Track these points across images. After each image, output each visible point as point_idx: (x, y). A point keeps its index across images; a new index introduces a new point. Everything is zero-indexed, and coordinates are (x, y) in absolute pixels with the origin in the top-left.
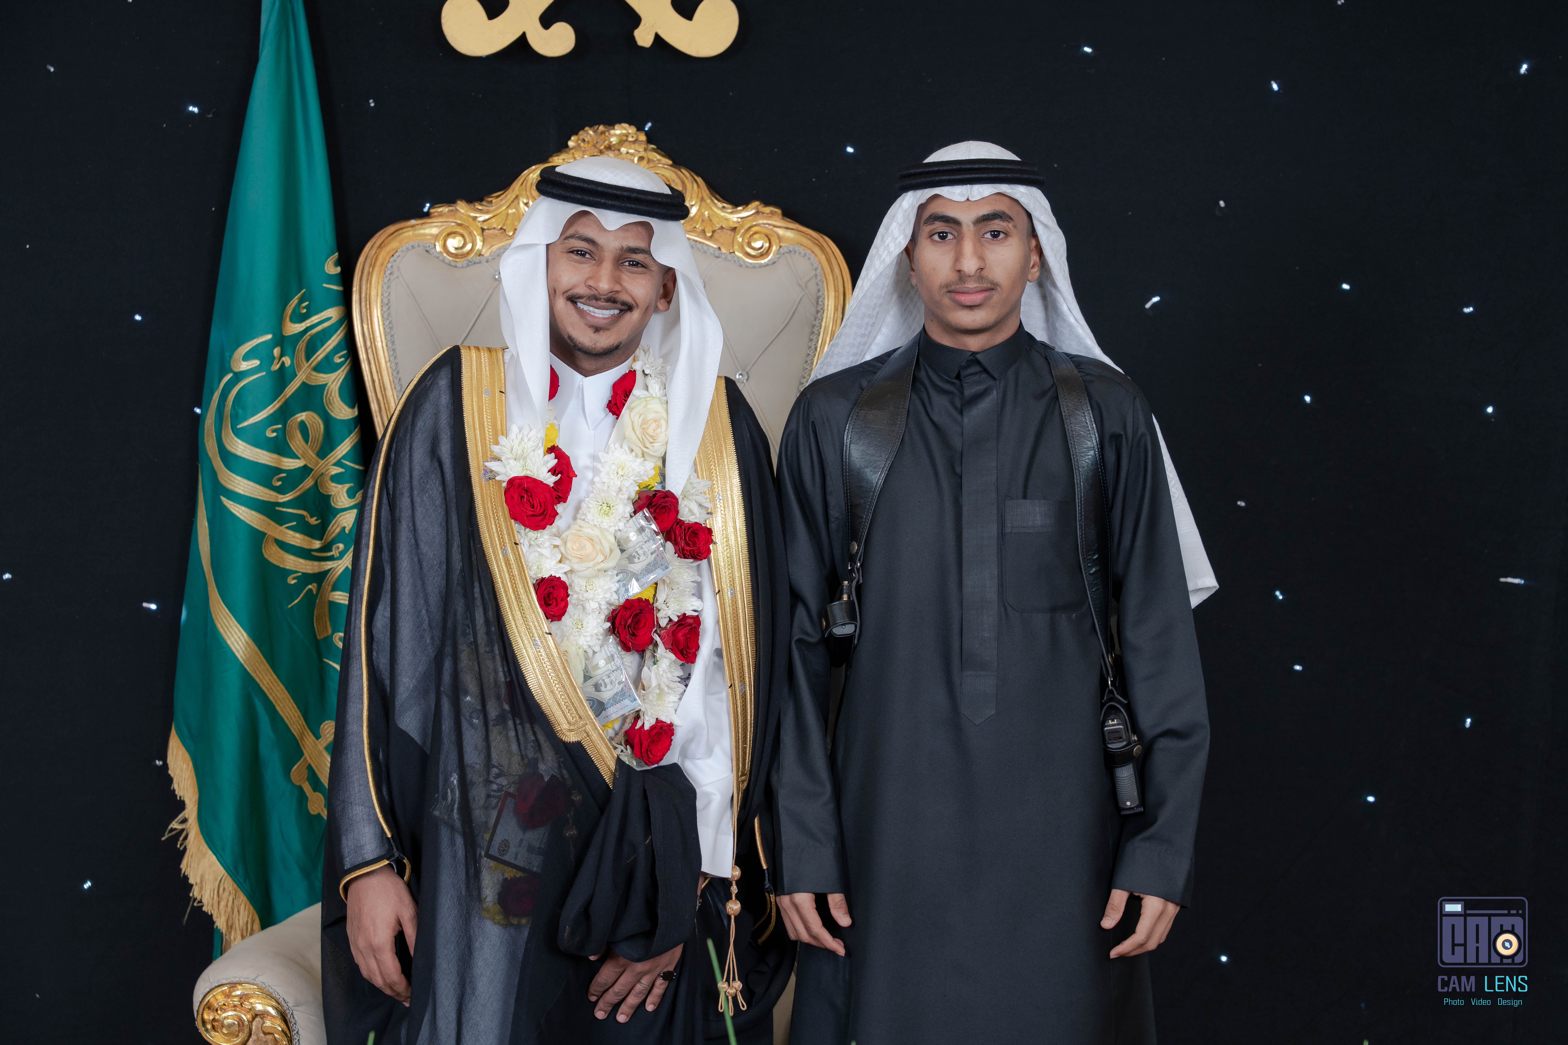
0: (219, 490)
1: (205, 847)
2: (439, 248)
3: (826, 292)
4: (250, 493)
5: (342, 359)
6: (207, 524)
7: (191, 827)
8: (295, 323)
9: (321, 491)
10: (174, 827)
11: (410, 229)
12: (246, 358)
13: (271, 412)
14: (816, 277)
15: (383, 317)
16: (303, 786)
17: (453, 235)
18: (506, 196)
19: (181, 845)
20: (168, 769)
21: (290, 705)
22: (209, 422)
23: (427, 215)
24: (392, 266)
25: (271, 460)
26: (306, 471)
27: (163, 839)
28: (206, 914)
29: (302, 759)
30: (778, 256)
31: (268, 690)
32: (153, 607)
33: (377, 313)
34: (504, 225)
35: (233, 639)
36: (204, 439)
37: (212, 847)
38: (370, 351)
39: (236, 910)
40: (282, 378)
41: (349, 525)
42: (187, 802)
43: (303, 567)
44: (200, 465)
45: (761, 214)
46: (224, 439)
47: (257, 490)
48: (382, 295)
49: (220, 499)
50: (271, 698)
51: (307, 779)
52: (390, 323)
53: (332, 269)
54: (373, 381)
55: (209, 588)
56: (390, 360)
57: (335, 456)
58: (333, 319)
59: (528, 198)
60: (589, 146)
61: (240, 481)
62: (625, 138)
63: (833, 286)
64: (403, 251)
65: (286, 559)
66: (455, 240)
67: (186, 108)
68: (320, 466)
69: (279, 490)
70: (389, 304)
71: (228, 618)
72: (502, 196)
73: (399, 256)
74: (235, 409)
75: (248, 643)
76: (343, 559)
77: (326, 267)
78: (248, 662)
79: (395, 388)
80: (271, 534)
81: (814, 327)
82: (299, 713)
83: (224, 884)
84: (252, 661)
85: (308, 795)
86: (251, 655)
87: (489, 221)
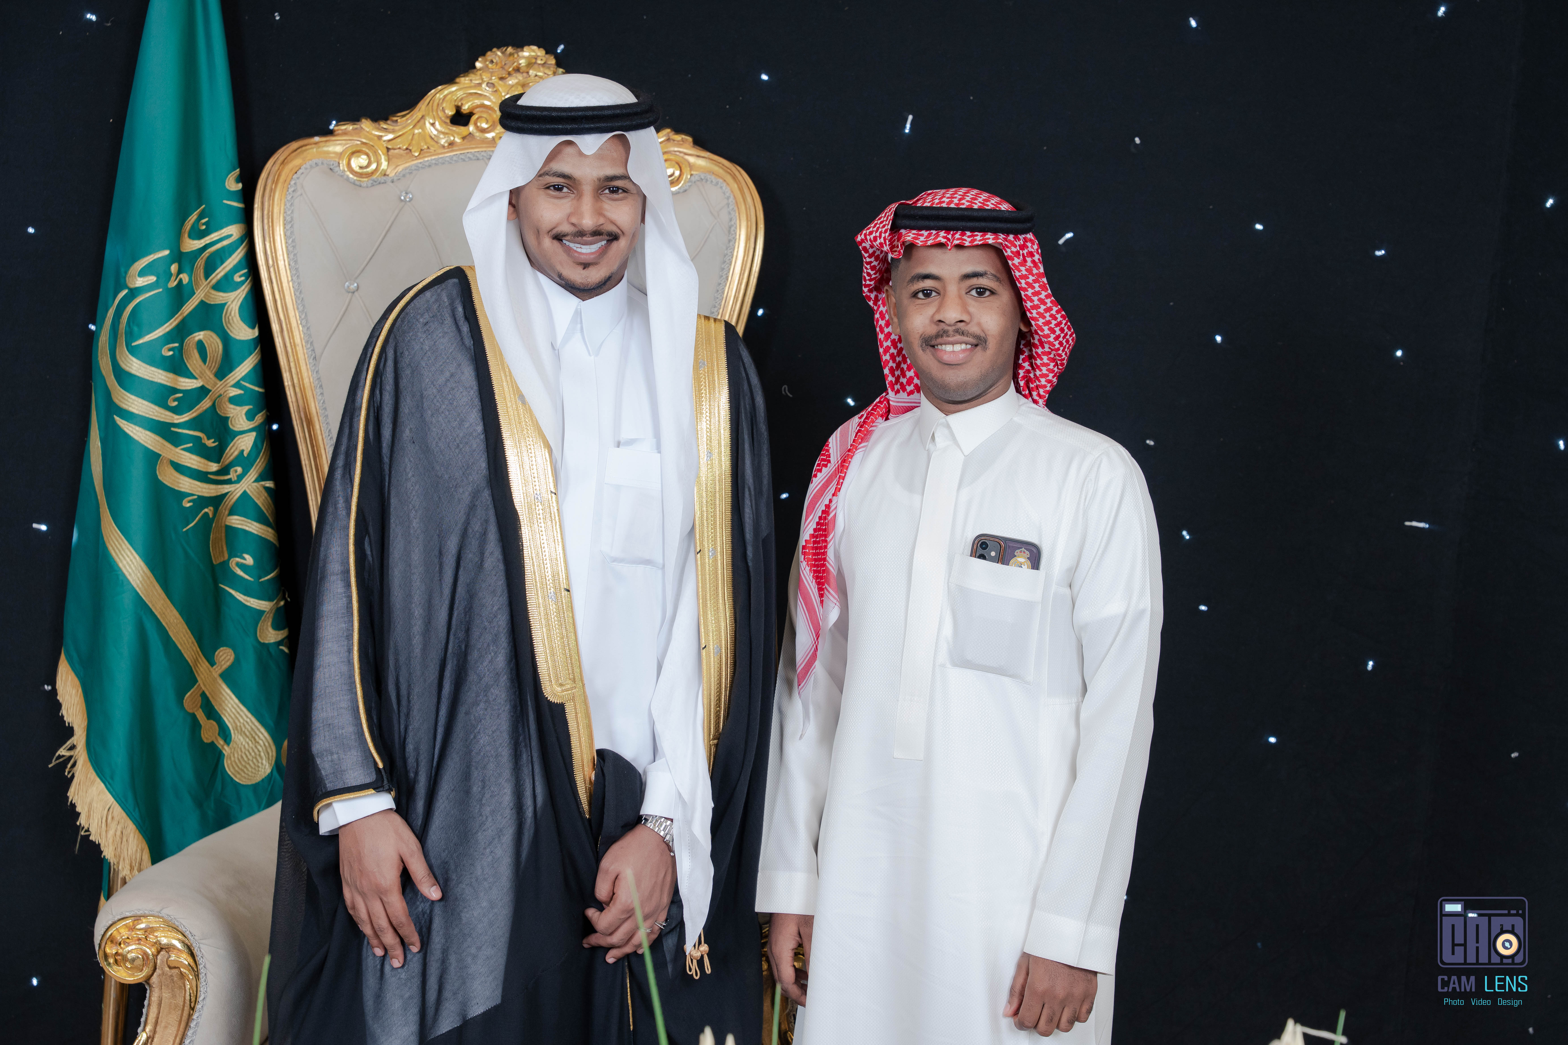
0: (113, 409)
1: (92, 774)
2: (343, 167)
3: (738, 221)
4: (144, 412)
5: (243, 278)
6: (99, 444)
7: (80, 754)
8: (194, 239)
9: (219, 412)
10: (62, 754)
11: (313, 146)
12: (142, 273)
13: (168, 330)
14: (728, 207)
15: (285, 235)
16: (196, 713)
18: (412, 116)
19: (69, 772)
20: (57, 694)
21: (184, 630)
22: (104, 340)
23: (331, 133)
24: (295, 184)
25: (167, 379)
26: (203, 391)
27: (50, 766)
28: (93, 843)
29: (196, 686)
30: (690, 184)
31: (161, 615)
32: (44, 528)
33: (279, 231)
34: (409, 145)
35: (125, 562)
36: (97, 356)
37: (100, 774)
38: (272, 270)
39: (124, 839)
40: (180, 295)
41: (247, 449)
42: (76, 728)
43: (200, 489)
44: (93, 384)
45: (672, 141)
46: (118, 357)
47: (151, 410)
48: (285, 212)
49: (114, 418)
50: (164, 624)
51: (201, 707)
52: (293, 241)
53: (233, 185)
54: (275, 299)
55: (101, 510)
56: (292, 280)
57: (233, 377)
58: (233, 237)
59: (434, 119)
60: (498, 67)
61: (134, 400)
62: (534, 61)
63: (745, 216)
64: (306, 169)
65: (181, 481)
66: (359, 159)
67: (83, 16)
68: (217, 387)
69: (175, 411)
70: (292, 223)
71: (120, 541)
72: (408, 116)
73: (302, 173)
74: (130, 327)
75: (141, 567)
76: (241, 483)
77: (226, 183)
78: (140, 586)
79: (298, 309)
80: (166, 456)
81: (725, 256)
82: (193, 639)
83: (112, 813)
84: (145, 585)
85: (201, 722)
86: (143, 579)
87: (394, 141)
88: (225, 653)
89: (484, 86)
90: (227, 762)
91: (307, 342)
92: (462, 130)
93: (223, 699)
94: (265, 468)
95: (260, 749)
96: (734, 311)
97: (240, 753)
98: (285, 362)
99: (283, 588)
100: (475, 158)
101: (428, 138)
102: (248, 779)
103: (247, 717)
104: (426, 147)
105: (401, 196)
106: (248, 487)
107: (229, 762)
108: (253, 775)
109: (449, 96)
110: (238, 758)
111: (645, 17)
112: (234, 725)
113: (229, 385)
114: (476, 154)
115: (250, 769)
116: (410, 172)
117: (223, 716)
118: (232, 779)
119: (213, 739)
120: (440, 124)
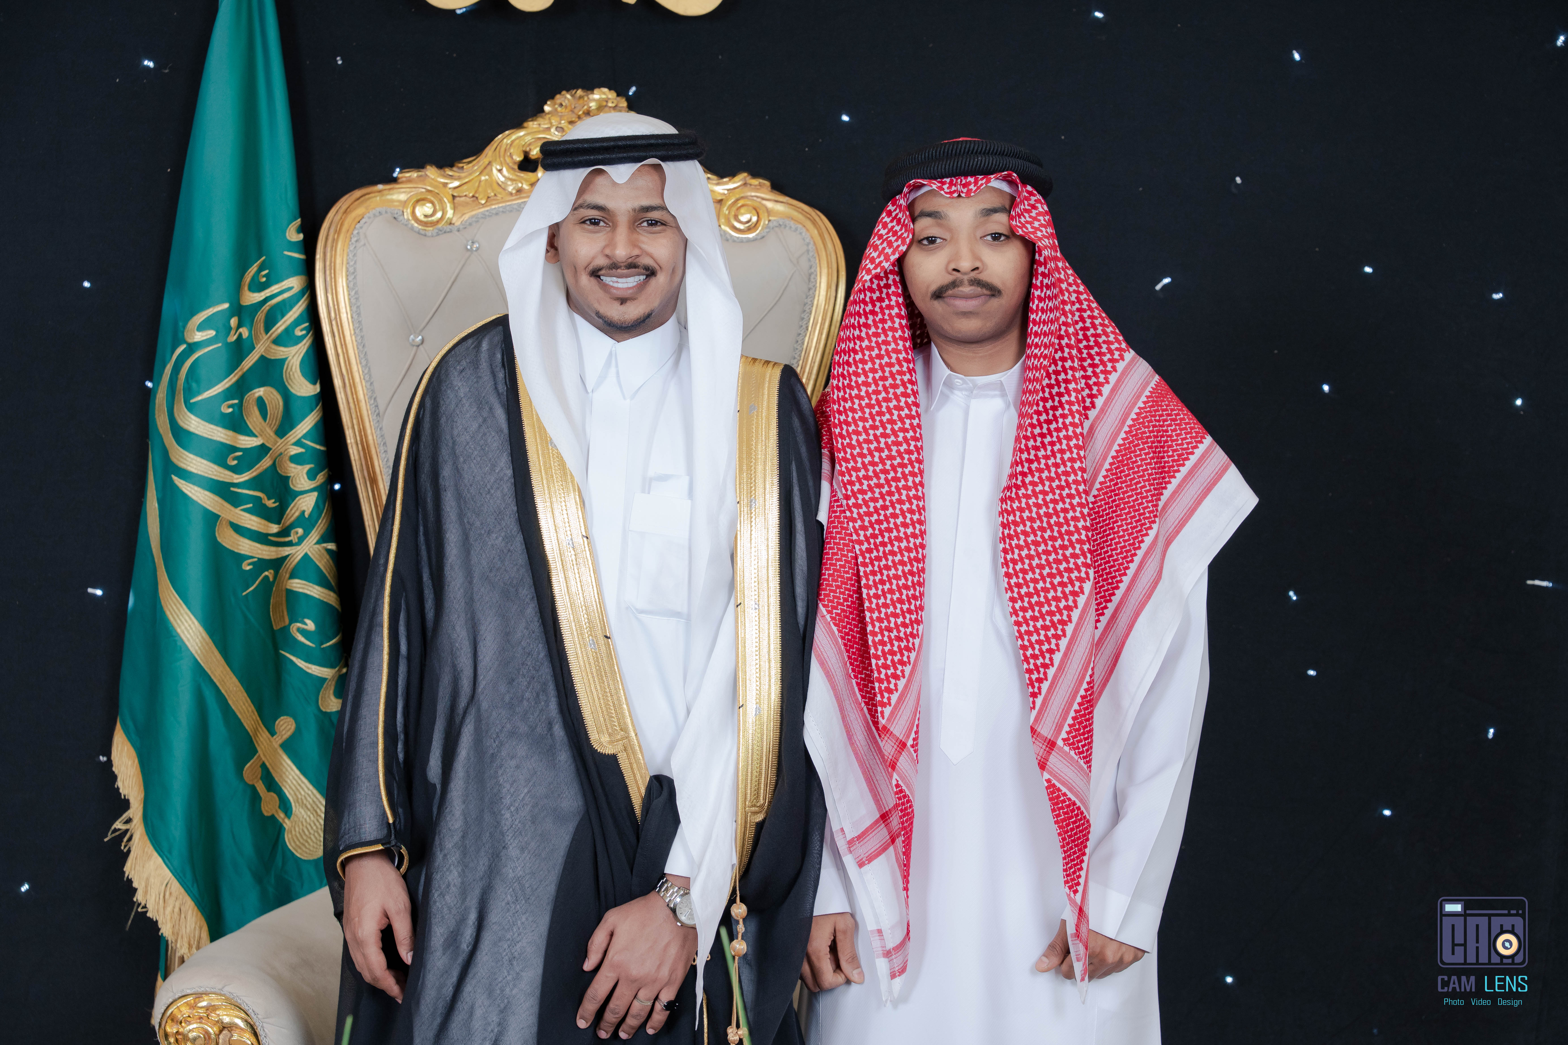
0: (170, 468)
1: (150, 849)
2: (408, 215)
3: (818, 269)
4: (203, 472)
5: (304, 332)
6: (157, 505)
7: (136, 827)
8: (254, 292)
9: (279, 471)
10: (117, 827)
11: (377, 194)
12: (201, 328)
13: (227, 386)
14: (808, 254)
15: (348, 287)
16: (256, 785)
18: (478, 162)
19: (125, 846)
20: (112, 766)
21: (244, 698)
22: (161, 397)
23: (395, 180)
24: (358, 233)
25: (226, 437)
26: (263, 450)
27: (106, 840)
28: (150, 920)
29: (255, 757)
30: (767, 230)
31: (220, 683)
32: (99, 592)
33: (342, 283)
34: (476, 192)
35: (183, 628)
36: (154, 414)
37: (158, 849)
38: (334, 323)
39: (183, 916)
40: (239, 350)
41: (308, 509)
42: (132, 801)
43: (260, 552)
44: (150, 443)
45: (749, 186)
46: (176, 415)
47: (211, 469)
48: (348, 263)
49: (171, 478)
50: (223, 691)
51: (261, 778)
52: (356, 293)
53: (294, 236)
54: (337, 355)
55: (158, 573)
56: (355, 333)
57: (295, 435)
58: (294, 290)
59: (501, 164)
60: (567, 110)
61: (192, 459)
62: (604, 104)
63: (825, 262)
64: (369, 218)
65: (241, 543)
66: (424, 207)
67: (141, 62)
68: (278, 445)
69: (234, 470)
70: (356, 274)
71: (178, 605)
72: (474, 162)
73: (366, 223)
74: (188, 383)
75: (200, 631)
76: (302, 545)
77: (287, 234)
78: (199, 652)
79: (361, 363)
80: (225, 517)
81: (805, 305)
82: (253, 708)
83: (170, 888)
84: (204, 651)
85: (261, 795)
86: (202, 645)
87: (460, 188)
88: (285, 723)
89: (553, 130)
90: (287, 836)
91: (371, 398)
93: (284, 770)
94: (327, 529)
96: (815, 363)
97: (301, 827)
98: (348, 418)
101: (495, 185)
102: (310, 854)
103: (309, 789)
104: (493, 194)
105: (467, 245)
106: (309, 550)
107: (290, 836)
108: (308, 851)
109: (517, 141)
110: (299, 833)
111: (720, 57)
112: (295, 797)
113: (289, 443)
115: (311, 844)
116: (477, 220)
117: (283, 788)
118: (293, 854)
119: (274, 812)
120: (507, 171)
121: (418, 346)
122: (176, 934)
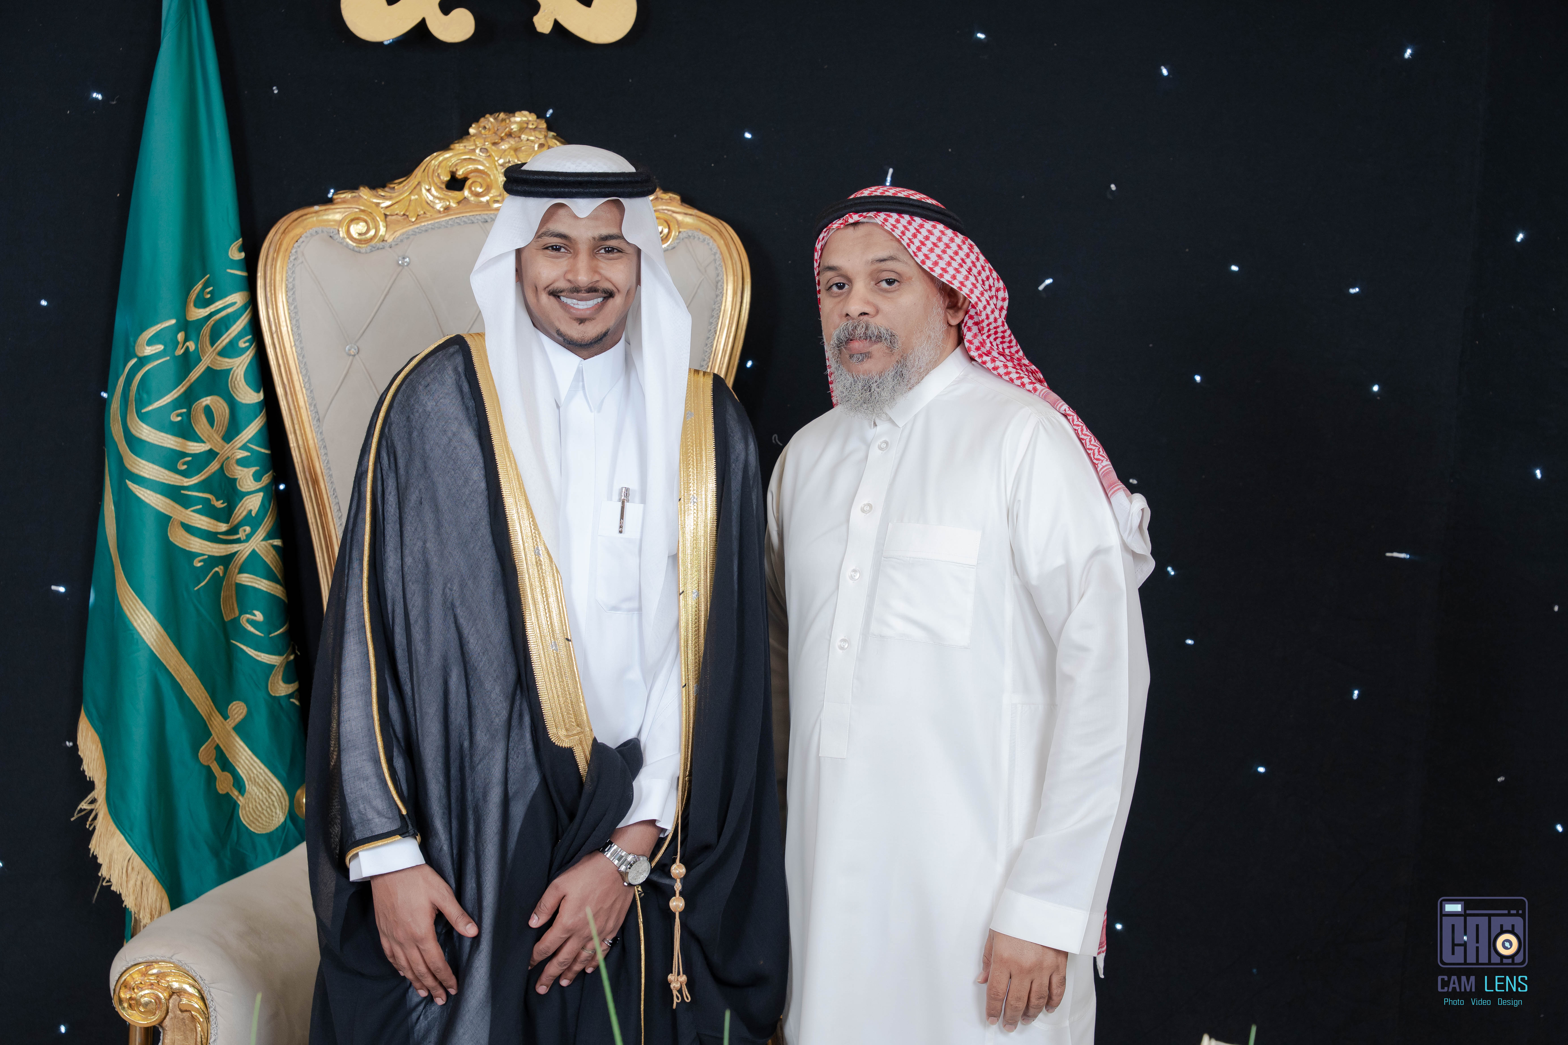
0: (124, 474)
1: (112, 827)
2: (342, 234)
3: (725, 276)
4: (155, 476)
5: (247, 344)
6: (113, 508)
7: (100, 807)
8: (199, 308)
9: (227, 474)
10: (82, 808)
11: (313, 215)
12: (150, 343)
13: (176, 396)
14: (715, 263)
15: (288, 302)
16: (211, 766)
17: (356, 221)
18: (408, 182)
19: (90, 825)
20: (78, 750)
21: (198, 686)
22: (115, 407)
23: (330, 201)
24: (296, 252)
25: (176, 444)
26: (211, 454)
27: (72, 820)
28: (114, 893)
29: (210, 740)
30: (678, 241)
31: (175, 672)
32: (62, 589)
33: (282, 298)
34: (406, 211)
35: (139, 622)
36: (109, 423)
37: (120, 827)
38: (275, 336)
39: (144, 889)
40: (186, 362)
41: (255, 508)
42: (96, 783)
43: (210, 549)
44: (106, 450)
45: (660, 200)
46: (129, 424)
47: (162, 474)
48: (287, 280)
49: (126, 482)
50: (178, 680)
51: (215, 759)
52: (295, 307)
53: (236, 254)
54: (279, 365)
55: (115, 571)
56: (295, 345)
57: (240, 440)
58: (237, 305)
59: (430, 185)
60: (490, 133)
61: (145, 465)
62: (525, 125)
63: (731, 271)
64: (307, 237)
65: (192, 542)
66: (358, 226)
67: (90, 94)
68: (225, 450)
69: (184, 474)
70: (294, 289)
71: (134, 601)
72: (405, 183)
73: (303, 242)
74: (139, 394)
75: (155, 625)
76: (250, 542)
77: (230, 253)
78: (155, 644)
79: (301, 373)
80: (176, 518)
81: (713, 311)
82: (207, 694)
83: (132, 863)
84: (159, 643)
85: (216, 774)
86: (157, 637)
87: (392, 207)
88: (237, 707)
89: (478, 151)
90: (242, 812)
91: (310, 405)
92: (457, 194)
93: (237, 751)
94: (273, 526)
95: (274, 799)
96: (723, 364)
97: (254, 803)
98: (290, 424)
99: (292, 643)
100: (470, 221)
101: (424, 203)
102: (263, 828)
103: (260, 768)
104: (422, 212)
105: (399, 260)
106: (256, 546)
107: (244, 812)
108: (267, 824)
109: (444, 162)
110: (253, 808)
111: (630, 81)
112: (247, 776)
113: (236, 448)
114: (471, 218)
115: (264, 819)
116: (407, 237)
117: (237, 768)
118: (247, 828)
119: (228, 790)
120: (436, 190)
121: (354, 356)
122: (139, 905)
